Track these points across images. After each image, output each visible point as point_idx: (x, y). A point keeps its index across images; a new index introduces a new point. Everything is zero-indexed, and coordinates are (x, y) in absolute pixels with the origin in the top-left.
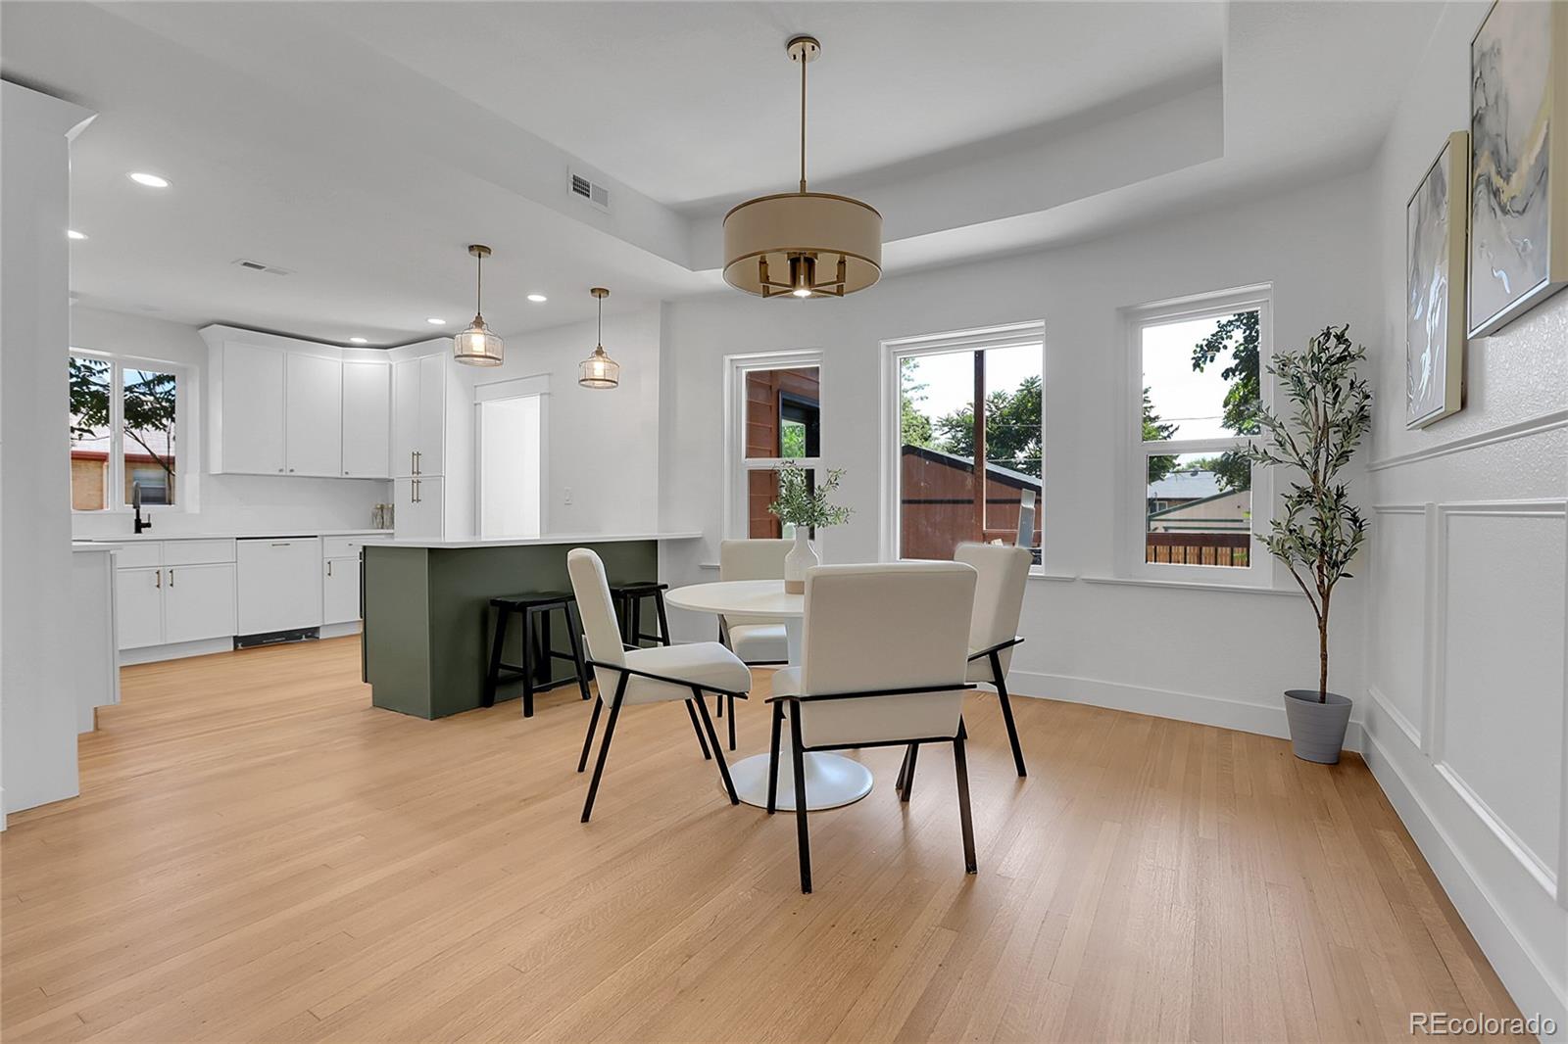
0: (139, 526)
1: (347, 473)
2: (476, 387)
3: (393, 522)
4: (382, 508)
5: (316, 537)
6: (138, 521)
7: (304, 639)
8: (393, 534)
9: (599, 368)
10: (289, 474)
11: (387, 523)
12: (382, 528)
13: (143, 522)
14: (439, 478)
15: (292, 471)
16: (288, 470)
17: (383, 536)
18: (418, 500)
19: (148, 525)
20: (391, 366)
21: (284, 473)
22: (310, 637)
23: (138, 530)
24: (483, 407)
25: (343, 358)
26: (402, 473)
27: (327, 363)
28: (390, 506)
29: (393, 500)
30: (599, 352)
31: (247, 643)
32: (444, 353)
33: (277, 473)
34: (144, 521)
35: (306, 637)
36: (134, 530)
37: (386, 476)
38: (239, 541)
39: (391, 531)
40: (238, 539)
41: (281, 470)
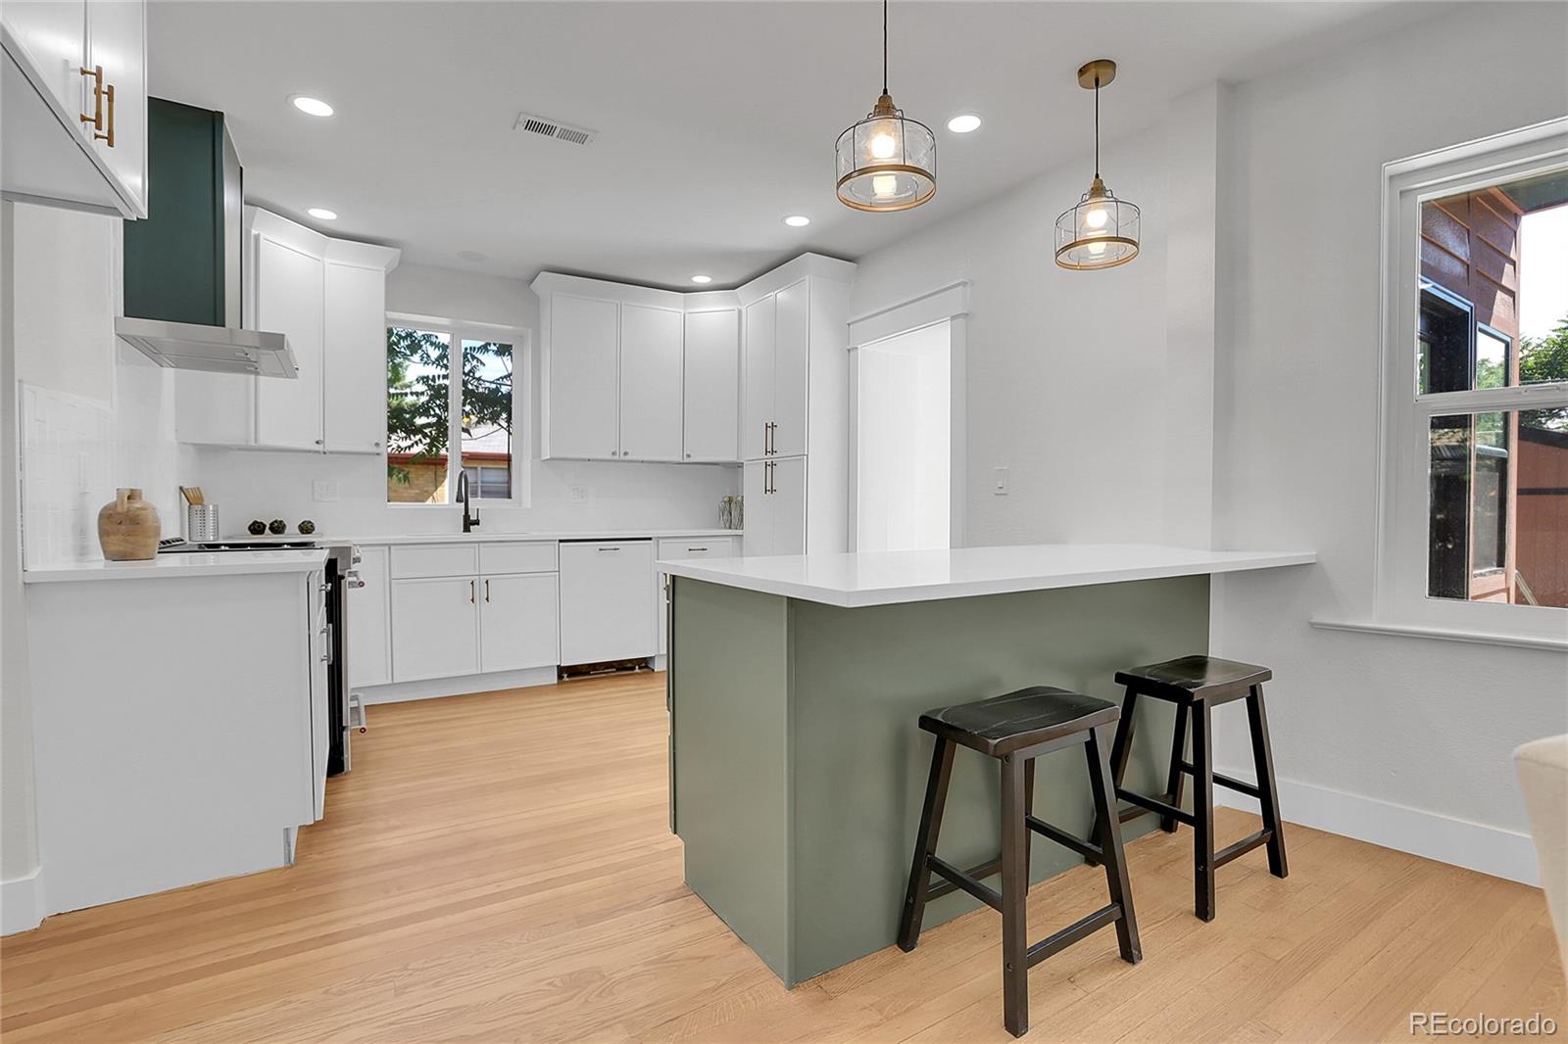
0: (469, 524)
1: (689, 456)
2: (849, 325)
3: (742, 521)
4: (730, 500)
5: (650, 539)
6: (467, 516)
7: (637, 670)
8: (742, 536)
9: (1097, 218)
10: (622, 457)
11: (735, 521)
12: (730, 528)
13: (471, 518)
14: (801, 457)
15: (626, 454)
16: (622, 454)
17: (730, 539)
18: (772, 491)
19: (477, 523)
20: (740, 312)
21: (616, 457)
22: (644, 667)
23: (467, 529)
24: (859, 351)
25: (685, 306)
26: (752, 453)
27: (667, 315)
28: (740, 498)
29: (742, 493)
30: (1098, 190)
31: (571, 674)
32: (807, 278)
33: (610, 457)
34: (473, 518)
35: (640, 668)
36: (462, 529)
37: (732, 458)
38: (561, 544)
39: (739, 532)
40: (561, 541)
41: (614, 454)
